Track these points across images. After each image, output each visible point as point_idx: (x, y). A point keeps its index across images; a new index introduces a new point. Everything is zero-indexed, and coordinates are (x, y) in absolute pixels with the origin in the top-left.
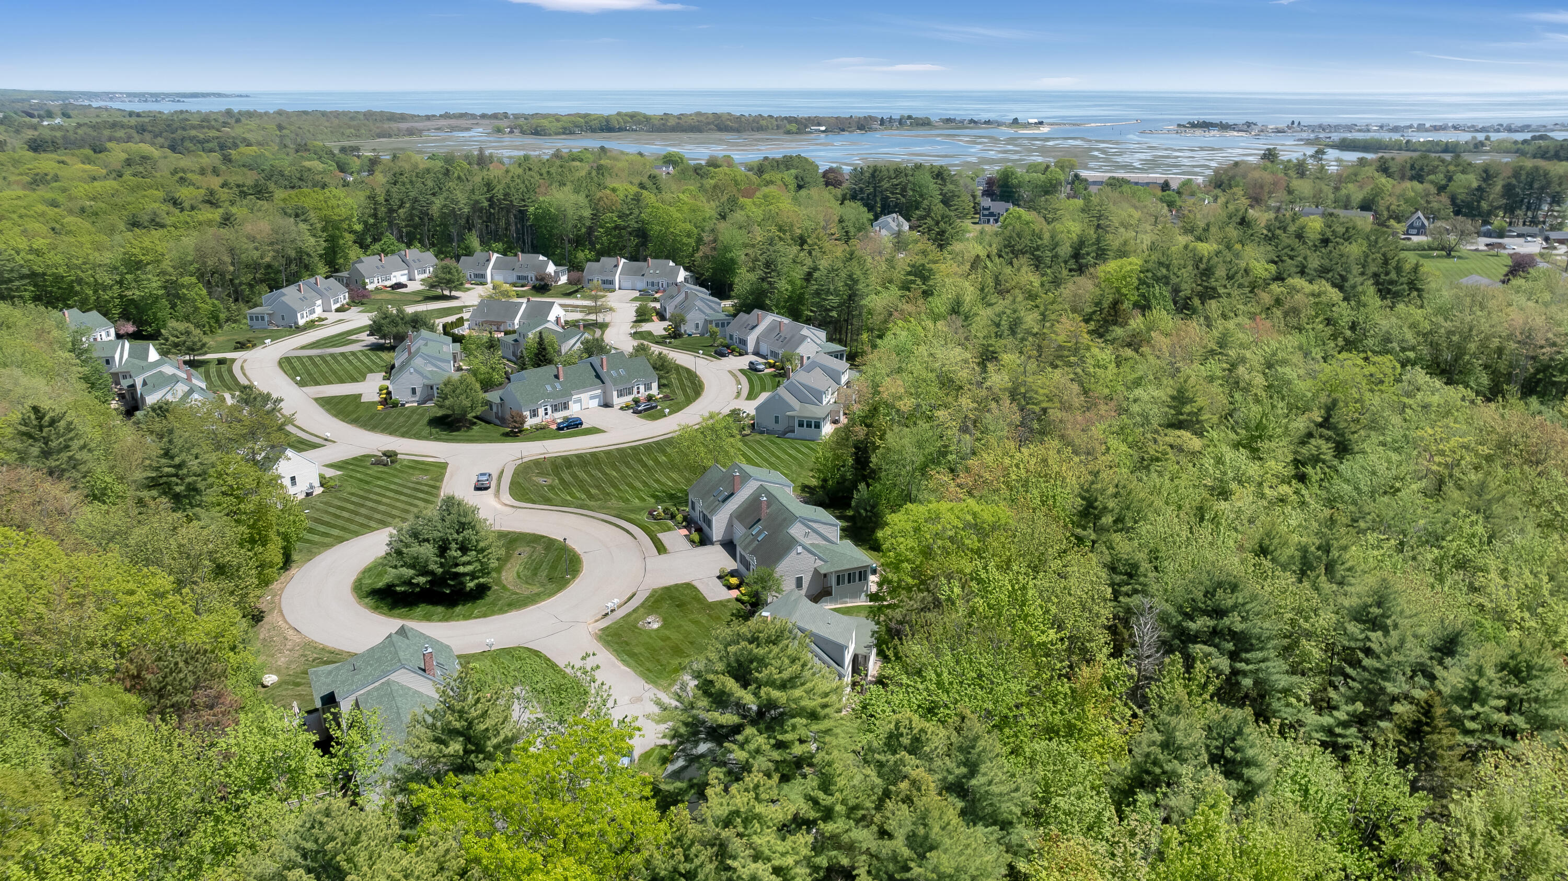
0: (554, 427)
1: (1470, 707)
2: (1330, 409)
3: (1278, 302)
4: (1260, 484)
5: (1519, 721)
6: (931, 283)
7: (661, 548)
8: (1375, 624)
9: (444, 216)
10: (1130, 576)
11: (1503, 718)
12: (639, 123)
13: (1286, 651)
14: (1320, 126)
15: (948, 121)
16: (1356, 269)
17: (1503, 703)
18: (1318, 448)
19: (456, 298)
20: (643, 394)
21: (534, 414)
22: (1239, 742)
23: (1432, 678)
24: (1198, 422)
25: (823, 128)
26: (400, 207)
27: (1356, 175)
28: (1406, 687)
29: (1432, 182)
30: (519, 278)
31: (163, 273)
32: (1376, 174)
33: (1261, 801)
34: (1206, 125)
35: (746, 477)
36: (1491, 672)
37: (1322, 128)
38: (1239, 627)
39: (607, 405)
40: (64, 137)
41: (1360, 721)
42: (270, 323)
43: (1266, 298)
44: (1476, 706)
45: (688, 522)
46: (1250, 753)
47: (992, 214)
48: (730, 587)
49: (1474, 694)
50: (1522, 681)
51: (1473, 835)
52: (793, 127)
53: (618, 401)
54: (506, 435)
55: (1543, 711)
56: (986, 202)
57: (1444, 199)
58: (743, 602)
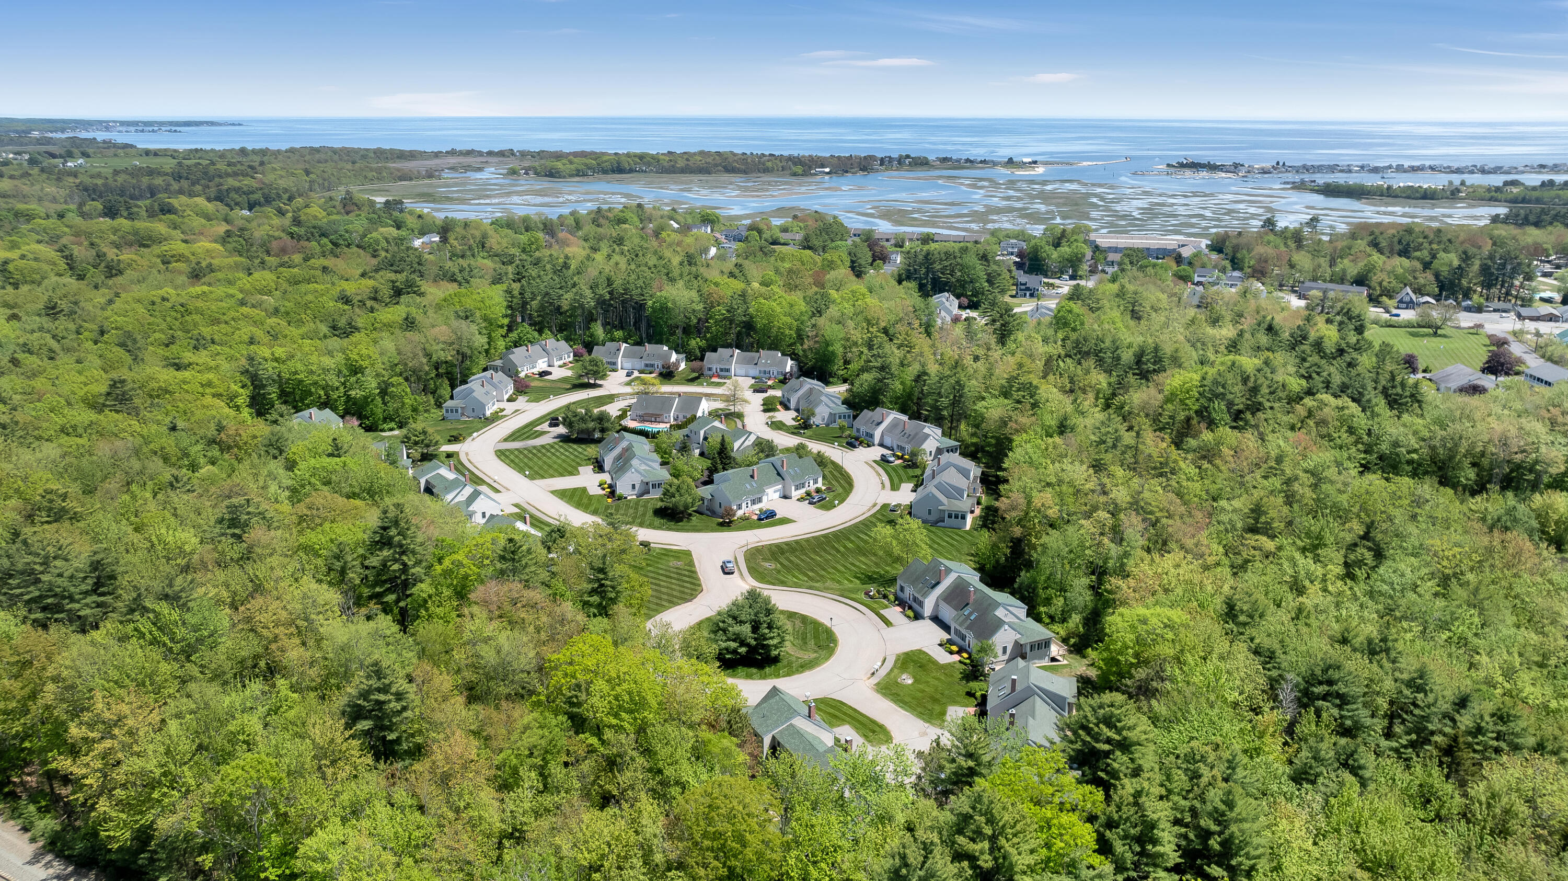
0: (755, 517)
1: (1476, 737)
2: (1370, 527)
3: (1310, 414)
4: (1324, 580)
5: (1503, 745)
6: (1037, 397)
7: (888, 623)
8: (1420, 689)
9: (573, 308)
10: (1271, 658)
11: (1495, 743)
12: (648, 164)
13: (1365, 705)
14: (1304, 167)
15: (945, 160)
16: (1370, 385)
17: (1495, 735)
18: (1362, 554)
19: (600, 386)
20: (813, 487)
21: (740, 507)
22: (1356, 756)
23: (1453, 720)
24: (1271, 528)
25: (827, 170)
26: (533, 299)
27: (1350, 249)
28: (1440, 726)
29: (1418, 259)
30: (646, 365)
31: (378, 375)
32: (1368, 249)
33: (1372, 786)
34: (1195, 166)
35: (949, 571)
36: (1487, 718)
37: (1306, 168)
38: (1343, 690)
39: (785, 497)
40: (105, 185)
41: (1412, 745)
42: (463, 414)
43: (1300, 410)
44: (1480, 737)
45: (901, 603)
46: (1362, 762)
47: (1028, 289)
48: (951, 653)
49: (1478, 730)
50: (1505, 723)
51: (1481, 804)
52: (799, 169)
53: (796, 494)
54: (721, 525)
55: (1516, 740)
56: (1023, 278)
57: (1429, 276)
58: (965, 664)
